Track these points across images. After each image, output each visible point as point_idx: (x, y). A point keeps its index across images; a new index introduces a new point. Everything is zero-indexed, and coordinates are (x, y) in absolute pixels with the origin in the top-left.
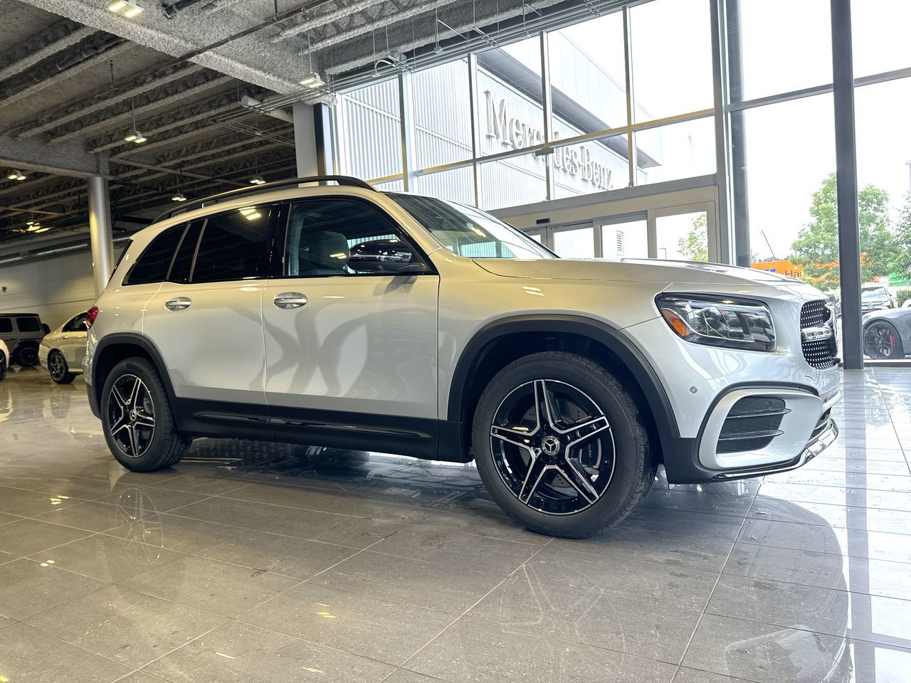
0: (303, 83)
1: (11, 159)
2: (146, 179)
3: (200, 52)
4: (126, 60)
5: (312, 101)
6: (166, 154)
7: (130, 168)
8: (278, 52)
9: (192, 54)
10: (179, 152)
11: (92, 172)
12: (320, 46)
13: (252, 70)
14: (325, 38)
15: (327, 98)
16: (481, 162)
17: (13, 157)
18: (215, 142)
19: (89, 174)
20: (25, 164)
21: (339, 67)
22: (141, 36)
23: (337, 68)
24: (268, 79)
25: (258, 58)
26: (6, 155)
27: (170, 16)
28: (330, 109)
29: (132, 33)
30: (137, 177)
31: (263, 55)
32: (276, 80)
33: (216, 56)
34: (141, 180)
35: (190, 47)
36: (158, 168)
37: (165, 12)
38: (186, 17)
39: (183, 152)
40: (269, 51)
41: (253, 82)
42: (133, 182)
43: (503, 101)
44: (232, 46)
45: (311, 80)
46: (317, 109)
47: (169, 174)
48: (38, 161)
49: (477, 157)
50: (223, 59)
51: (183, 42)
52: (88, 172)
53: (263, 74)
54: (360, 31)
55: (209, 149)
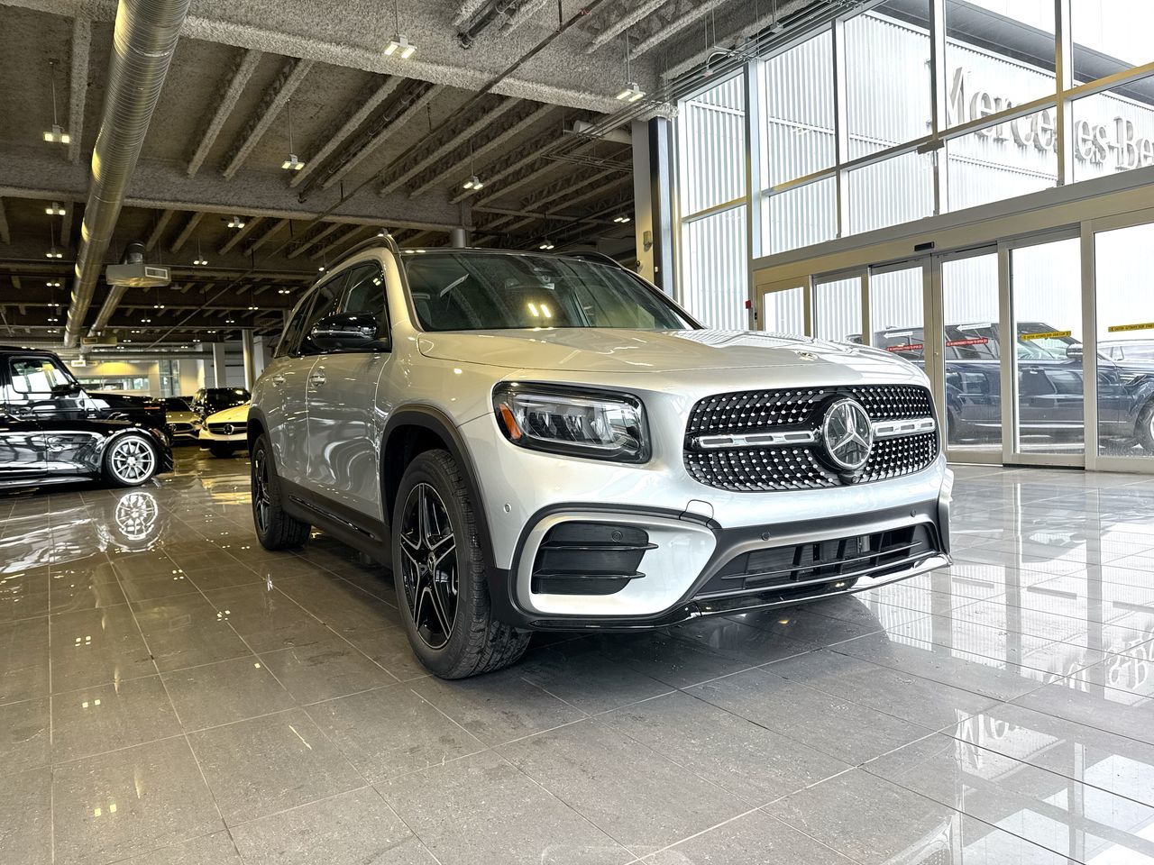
0: (620, 97)
1: (376, 217)
2: (516, 226)
3: (496, 81)
4: (454, 99)
5: (646, 116)
6: (529, 197)
7: (497, 216)
8: (600, 63)
9: (490, 85)
10: (555, 186)
11: (454, 225)
12: (644, 47)
13: (562, 92)
14: (650, 36)
15: (663, 110)
16: (850, 168)
17: (379, 215)
18: (574, 177)
19: (451, 227)
20: (389, 221)
21: (677, 68)
22: (434, 75)
23: (674, 70)
24: (584, 98)
25: (573, 75)
26: (373, 214)
27: (467, 46)
28: (669, 124)
29: (424, 74)
30: (507, 224)
31: (580, 70)
32: (593, 98)
33: (517, 83)
34: (512, 227)
35: (486, 77)
36: (522, 213)
37: (461, 42)
38: (486, 43)
39: (545, 193)
40: (588, 64)
41: (570, 105)
42: (504, 231)
43: (959, 70)
44: (541, 66)
45: (628, 93)
46: (653, 124)
47: (536, 218)
48: (402, 217)
49: (841, 163)
50: (526, 84)
51: (478, 74)
52: (450, 224)
53: (577, 95)
54: (686, 20)
55: (569, 186)
